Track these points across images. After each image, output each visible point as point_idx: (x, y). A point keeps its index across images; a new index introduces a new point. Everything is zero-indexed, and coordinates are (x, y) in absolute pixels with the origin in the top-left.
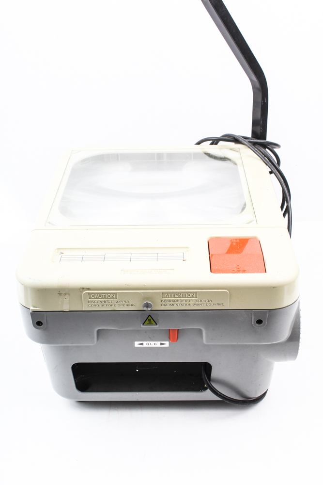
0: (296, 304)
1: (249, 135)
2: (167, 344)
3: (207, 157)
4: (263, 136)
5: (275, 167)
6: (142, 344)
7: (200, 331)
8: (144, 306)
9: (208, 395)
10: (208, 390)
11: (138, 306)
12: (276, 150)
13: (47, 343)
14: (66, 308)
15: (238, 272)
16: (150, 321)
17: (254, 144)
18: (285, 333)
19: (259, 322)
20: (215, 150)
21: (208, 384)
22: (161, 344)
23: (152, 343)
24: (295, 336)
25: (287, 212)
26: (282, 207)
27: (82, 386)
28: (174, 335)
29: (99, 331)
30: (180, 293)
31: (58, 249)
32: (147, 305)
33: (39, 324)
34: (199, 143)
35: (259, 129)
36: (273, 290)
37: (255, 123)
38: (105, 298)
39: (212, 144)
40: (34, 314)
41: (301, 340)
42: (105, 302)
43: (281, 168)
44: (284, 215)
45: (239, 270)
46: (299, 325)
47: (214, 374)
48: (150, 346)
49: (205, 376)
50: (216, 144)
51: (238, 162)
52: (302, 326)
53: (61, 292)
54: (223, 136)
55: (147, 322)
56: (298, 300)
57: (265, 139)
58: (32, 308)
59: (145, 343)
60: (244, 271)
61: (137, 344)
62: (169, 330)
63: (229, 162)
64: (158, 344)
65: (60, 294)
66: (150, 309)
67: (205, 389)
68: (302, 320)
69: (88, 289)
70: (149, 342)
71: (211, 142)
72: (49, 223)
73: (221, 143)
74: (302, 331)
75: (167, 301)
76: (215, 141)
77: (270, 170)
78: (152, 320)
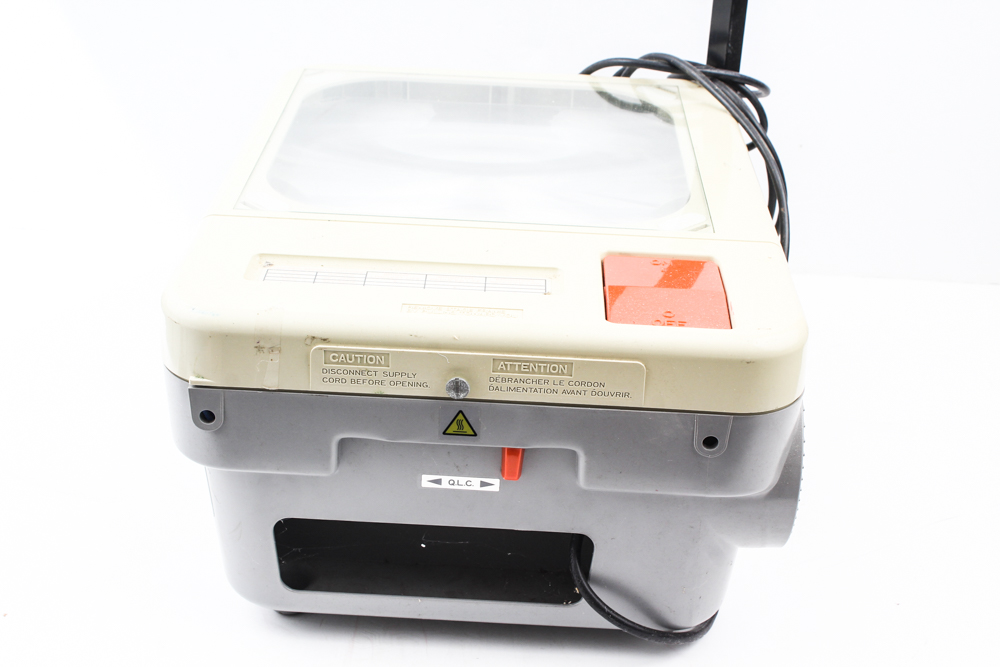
0: (796, 410)
1: (703, 60)
2: (496, 484)
3: (605, 103)
4: (734, 61)
5: (760, 140)
6: (438, 482)
7: (573, 457)
8: (449, 389)
9: (580, 615)
10: (583, 602)
11: (437, 388)
12: (762, 100)
13: (223, 465)
14: (271, 382)
15: (670, 324)
16: (460, 425)
17: (714, 78)
18: (767, 476)
19: (710, 442)
20: (623, 88)
21: (582, 587)
22: (483, 484)
23: (463, 480)
24: (788, 487)
27: (296, 575)
28: (513, 461)
29: (343, 443)
30: (534, 362)
31: (262, 255)
32: (457, 386)
33: (207, 417)
34: (588, 71)
35: (723, 50)
36: (746, 368)
37: (715, 38)
38: (361, 364)
39: (619, 74)
40: (197, 392)
41: (801, 495)
42: (361, 372)
43: (770, 134)
45: (670, 320)
46: (800, 460)
47: (599, 564)
48: (456, 487)
49: (576, 567)
50: (628, 74)
51: (676, 116)
52: (806, 462)
53: (264, 344)
54: (646, 57)
55: (454, 428)
56: (799, 403)
57: (737, 69)
58: (194, 379)
59: (445, 479)
60: (682, 324)
61: (426, 481)
62: (503, 449)
63: (651, 116)
64: (475, 483)
65: (259, 348)
66: (462, 396)
67: (575, 599)
68: (806, 449)
69: (325, 340)
70: (456, 479)
71: (618, 68)
72: (245, 204)
73: (640, 73)
74: (804, 473)
75: (504, 380)
76: (628, 68)
77: (750, 141)
78: (465, 423)
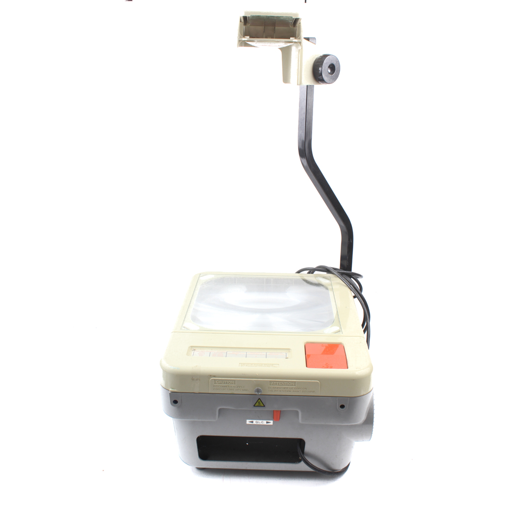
0: (371, 394)
1: (338, 267)
2: (271, 422)
3: (305, 283)
4: (350, 268)
5: (358, 293)
6: (252, 422)
7: (297, 412)
8: (255, 391)
9: (302, 466)
10: (302, 462)
11: (251, 391)
12: (359, 279)
13: (180, 418)
14: (197, 391)
15: (327, 368)
16: (259, 403)
17: (342, 274)
18: (363, 417)
19: (342, 406)
20: (310, 278)
21: (302, 456)
22: (267, 422)
23: (260, 421)
24: (369, 420)
25: (367, 329)
26: (363, 325)
27: (203, 455)
28: (276, 415)
29: (220, 410)
30: (283, 382)
31: (192, 347)
32: (258, 391)
33: (175, 402)
34: (299, 272)
35: (346, 263)
37: (343, 258)
38: (226, 384)
39: (309, 273)
40: (172, 394)
41: (374, 423)
42: (226, 386)
43: (363, 293)
44: (364, 331)
45: (327, 366)
46: (373, 411)
47: (307, 448)
48: (258, 424)
49: (299, 450)
50: (313, 273)
51: (330, 287)
52: (375, 412)
53: (194, 377)
54: (318, 267)
55: (257, 404)
56: (372, 392)
57: (351, 270)
58: (170, 389)
59: (254, 421)
61: (248, 422)
62: (274, 411)
63: (322, 287)
64: (264, 422)
65: (193, 379)
66: (260, 394)
67: (300, 461)
68: (375, 407)
69: (214, 376)
70: (258, 421)
71: (308, 271)
72: (184, 327)
73: (316, 272)
74: (375, 416)
75: (273, 388)
76: (311, 271)
77: (354, 295)
78: (261, 402)
